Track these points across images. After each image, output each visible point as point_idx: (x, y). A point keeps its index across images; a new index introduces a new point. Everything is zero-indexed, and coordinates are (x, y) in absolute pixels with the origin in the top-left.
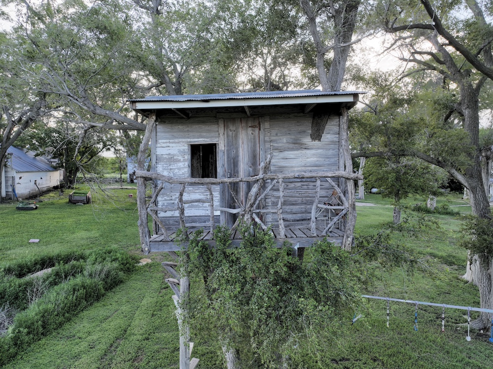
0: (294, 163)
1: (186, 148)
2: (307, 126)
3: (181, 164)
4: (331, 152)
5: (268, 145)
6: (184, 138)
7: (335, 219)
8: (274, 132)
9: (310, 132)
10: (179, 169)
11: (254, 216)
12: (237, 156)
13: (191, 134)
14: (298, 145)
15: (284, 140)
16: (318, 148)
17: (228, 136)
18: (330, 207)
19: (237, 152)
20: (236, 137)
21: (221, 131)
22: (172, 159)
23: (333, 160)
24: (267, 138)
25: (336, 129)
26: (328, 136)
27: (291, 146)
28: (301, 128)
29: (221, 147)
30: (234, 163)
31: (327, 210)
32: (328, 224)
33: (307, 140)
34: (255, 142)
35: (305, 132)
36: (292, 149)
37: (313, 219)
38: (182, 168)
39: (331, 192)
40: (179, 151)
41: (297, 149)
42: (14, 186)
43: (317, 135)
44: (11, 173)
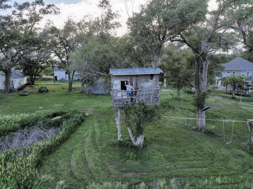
1: (120, 82)
3: (119, 86)
4: (155, 83)
5: (140, 81)
6: (119, 79)
7: (156, 99)
8: (141, 78)
9: (150, 78)
10: (118, 87)
11: (138, 98)
13: (121, 78)
14: (147, 81)
15: (144, 80)
16: (152, 82)
17: (130, 79)
18: (155, 96)
20: (132, 79)
22: (116, 85)
23: (155, 85)
24: (140, 79)
25: (156, 77)
26: (154, 79)
27: (146, 81)
28: (148, 77)
31: (154, 97)
32: (154, 100)
33: (149, 80)
34: (137, 80)
35: (149, 78)
36: (146, 82)
37: (151, 99)
38: (119, 87)
39: (155, 92)
40: (118, 83)
41: (147, 82)
42: (13, 85)
43: (152, 79)
44: (11, 79)
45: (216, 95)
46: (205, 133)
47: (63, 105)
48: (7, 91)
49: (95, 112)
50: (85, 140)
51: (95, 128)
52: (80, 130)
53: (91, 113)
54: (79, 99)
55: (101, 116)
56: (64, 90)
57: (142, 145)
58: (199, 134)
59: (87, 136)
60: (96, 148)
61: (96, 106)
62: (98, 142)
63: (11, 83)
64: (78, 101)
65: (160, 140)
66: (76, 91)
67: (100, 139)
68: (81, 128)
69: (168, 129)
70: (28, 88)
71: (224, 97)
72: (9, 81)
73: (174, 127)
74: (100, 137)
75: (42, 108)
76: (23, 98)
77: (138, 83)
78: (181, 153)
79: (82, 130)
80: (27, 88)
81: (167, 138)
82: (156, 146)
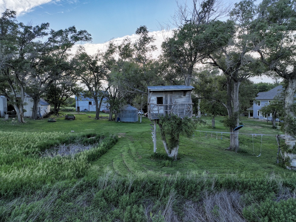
0: (179, 101)
1: (156, 98)
2: (183, 93)
3: (155, 102)
4: (188, 99)
5: (174, 97)
6: (156, 95)
7: (189, 112)
8: (175, 94)
12: (167, 100)
15: (177, 96)
16: (185, 98)
19: (167, 99)
20: (167, 95)
21: (164, 94)
22: (153, 100)
25: (189, 94)
26: (187, 96)
28: (181, 94)
29: (164, 98)
30: (167, 101)
31: (187, 111)
33: (183, 96)
34: (171, 97)
36: (179, 98)
41: (180, 98)
42: (39, 112)
43: (185, 95)
44: (39, 106)
45: (255, 125)
46: (238, 152)
47: (94, 130)
48: (34, 118)
49: (127, 135)
50: (122, 154)
51: (130, 146)
52: (116, 147)
53: (124, 137)
54: (109, 126)
55: (133, 138)
56: (90, 118)
57: (176, 157)
58: (232, 152)
59: (124, 151)
60: (134, 159)
61: (127, 131)
62: (134, 156)
63: (38, 110)
64: (108, 127)
65: (194, 156)
66: (103, 119)
67: (136, 154)
68: (116, 146)
69: (202, 149)
70: (54, 116)
71: (263, 127)
72: (37, 107)
73: (207, 147)
74: (135, 152)
75: (74, 131)
76: (51, 124)
77: (173, 99)
78: (213, 164)
79: (118, 147)
80: (52, 116)
81: (200, 154)
82: (189, 159)
